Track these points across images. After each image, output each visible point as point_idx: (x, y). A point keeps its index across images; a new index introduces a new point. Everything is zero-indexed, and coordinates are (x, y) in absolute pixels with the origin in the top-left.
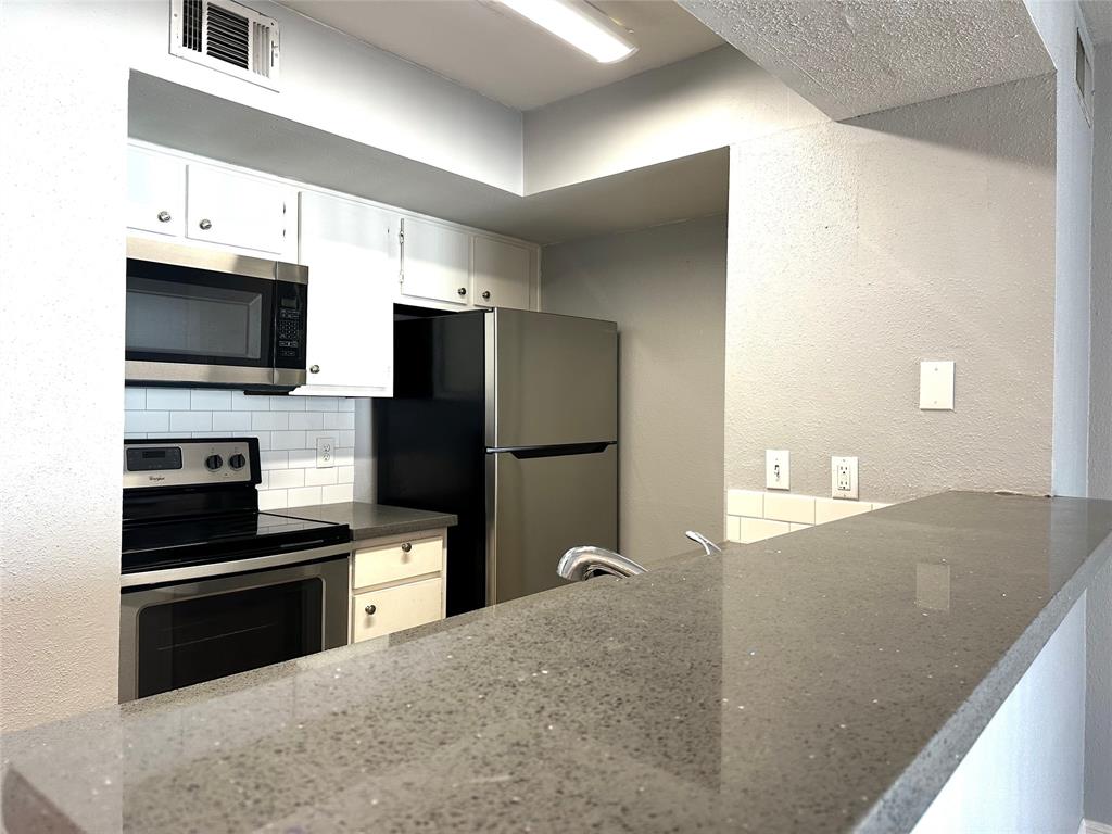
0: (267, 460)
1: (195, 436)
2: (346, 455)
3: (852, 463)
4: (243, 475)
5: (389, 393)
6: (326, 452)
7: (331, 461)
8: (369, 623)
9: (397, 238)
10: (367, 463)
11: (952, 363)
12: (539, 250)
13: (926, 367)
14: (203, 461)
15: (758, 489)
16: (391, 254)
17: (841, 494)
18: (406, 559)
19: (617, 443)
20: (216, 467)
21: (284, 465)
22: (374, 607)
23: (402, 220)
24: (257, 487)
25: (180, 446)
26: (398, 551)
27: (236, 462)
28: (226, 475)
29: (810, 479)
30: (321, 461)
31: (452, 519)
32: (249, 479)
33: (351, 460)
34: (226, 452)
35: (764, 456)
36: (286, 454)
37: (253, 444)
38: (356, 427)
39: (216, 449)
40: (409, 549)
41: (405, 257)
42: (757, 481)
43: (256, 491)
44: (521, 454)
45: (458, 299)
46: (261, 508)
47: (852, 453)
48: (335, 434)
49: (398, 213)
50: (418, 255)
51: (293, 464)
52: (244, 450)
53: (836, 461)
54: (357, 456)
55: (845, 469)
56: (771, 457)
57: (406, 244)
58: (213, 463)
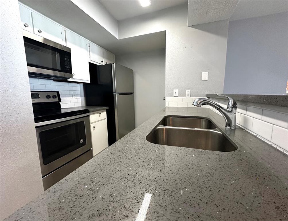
0: (62, 97)
1: (41, 90)
2: (79, 96)
3: (189, 91)
4: (57, 100)
5: (89, 82)
6: (75, 95)
7: (76, 97)
8: (94, 130)
9: (88, 47)
10: (83, 98)
11: (208, 72)
12: (115, 56)
13: (203, 73)
14: (45, 97)
15: (172, 97)
16: (87, 51)
17: (187, 96)
18: (100, 116)
19: (133, 93)
20: (49, 98)
21: (65, 98)
22: (95, 126)
23: (89, 43)
24: (60, 103)
25: (38, 93)
26: (98, 114)
27: (54, 97)
28: (52, 100)
29: (182, 94)
30: (74, 97)
31: (107, 108)
32: (58, 101)
33: (80, 97)
34: (51, 95)
35: (173, 91)
36: (66, 96)
37: (58, 93)
38: (80, 90)
39: (48, 94)
40: (100, 114)
42: (172, 95)
43: (60, 104)
44: (120, 94)
45: (101, 63)
46: (62, 107)
47: (189, 89)
49: (88, 41)
50: (93, 52)
51: (67, 98)
52: (56, 94)
53: (187, 91)
54: (81, 96)
55: (188, 92)
56: (175, 91)
57: (90, 49)
58: (48, 97)
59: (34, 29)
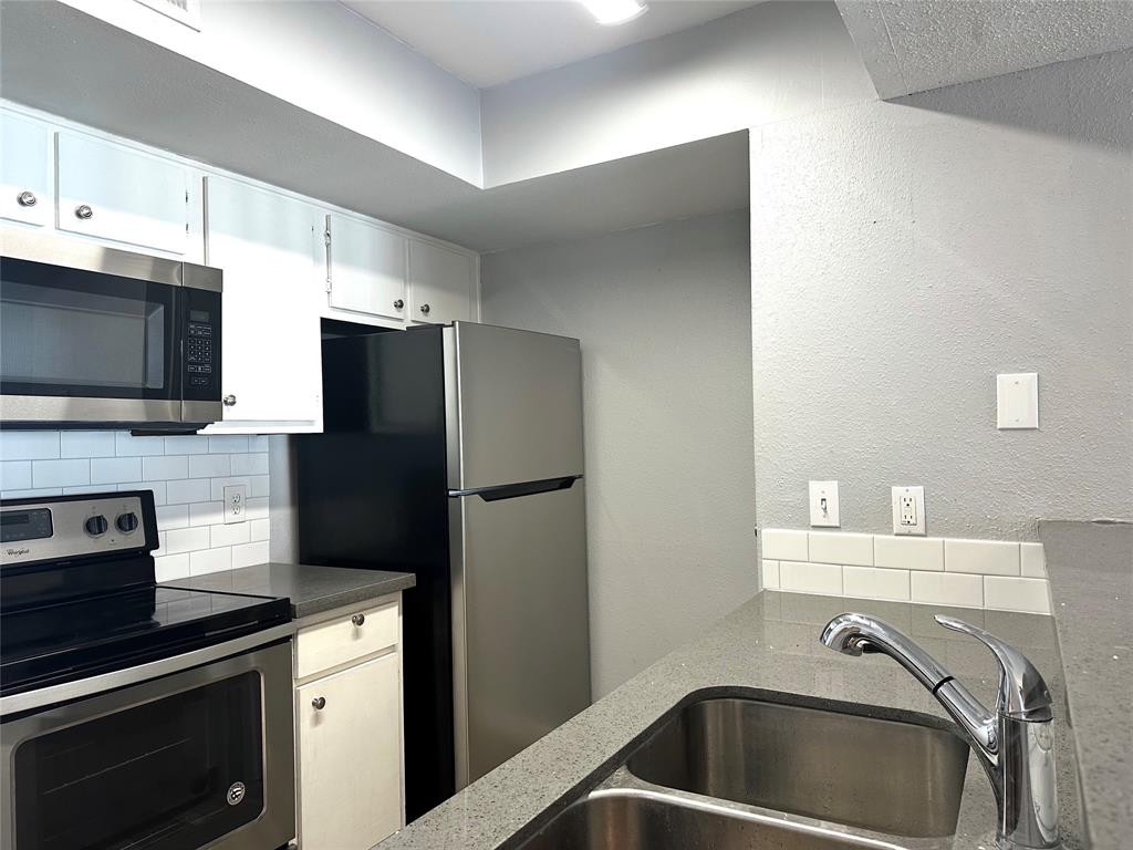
0: (165, 517)
1: (67, 492)
2: (258, 506)
3: (917, 492)
4: (137, 539)
5: (318, 428)
6: (236, 503)
7: (243, 514)
8: (317, 720)
9: (323, 239)
10: (285, 514)
11: (1036, 374)
12: (477, 259)
13: (1004, 380)
14: (81, 525)
15: (799, 527)
16: (316, 259)
17: (906, 529)
18: (357, 635)
19: (582, 477)
20: (100, 532)
21: (184, 522)
22: (323, 700)
23: (328, 217)
25: (49, 506)
26: (348, 625)
27: (126, 523)
28: (112, 541)
29: (865, 512)
30: (230, 516)
31: (408, 579)
33: (266, 512)
35: (807, 489)
36: (187, 509)
37: (147, 498)
38: (271, 472)
39: (98, 507)
40: (361, 622)
41: (333, 263)
42: (798, 517)
44: (490, 495)
45: (394, 312)
47: (914, 481)
48: (245, 480)
49: (322, 208)
50: (348, 261)
51: (195, 521)
52: (134, 506)
53: (898, 492)
54: (272, 506)
55: (908, 499)
56: (817, 489)
57: (333, 246)
58: (95, 526)
59: (57, 207)
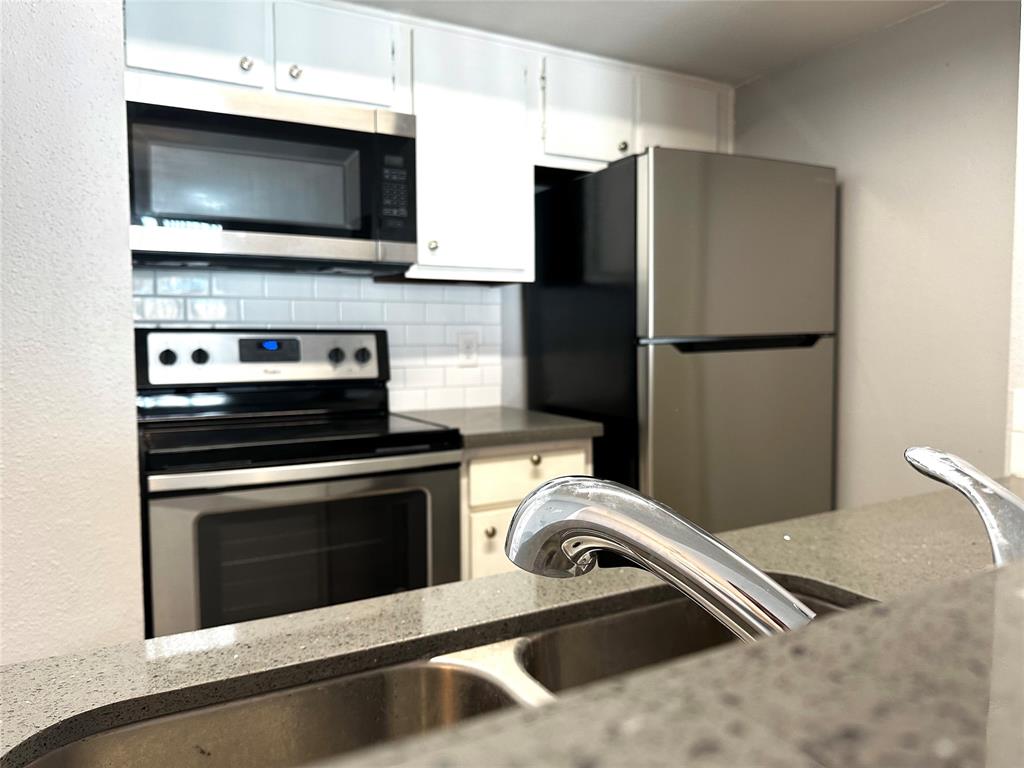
4: (370, 370)
5: (531, 277)
6: (469, 348)
7: (474, 359)
8: (489, 549)
9: (539, 83)
10: (517, 364)
12: (731, 93)
14: (326, 354)
16: (530, 104)
18: (536, 475)
19: (835, 335)
21: (420, 362)
23: (544, 60)
24: (387, 385)
25: (299, 337)
26: (524, 464)
27: (362, 356)
28: (350, 370)
30: (462, 359)
32: (376, 375)
33: (498, 359)
34: (350, 345)
36: (423, 350)
37: (381, 337)
40: (537, 462)
41: (548, 107)
43: (386, 389)
44: (687, 347)
46: (393, 408)
48: (479, 329)
52: (370, 343)
54: (505, 353)
57: (548, 90)
58: (336, 356)
